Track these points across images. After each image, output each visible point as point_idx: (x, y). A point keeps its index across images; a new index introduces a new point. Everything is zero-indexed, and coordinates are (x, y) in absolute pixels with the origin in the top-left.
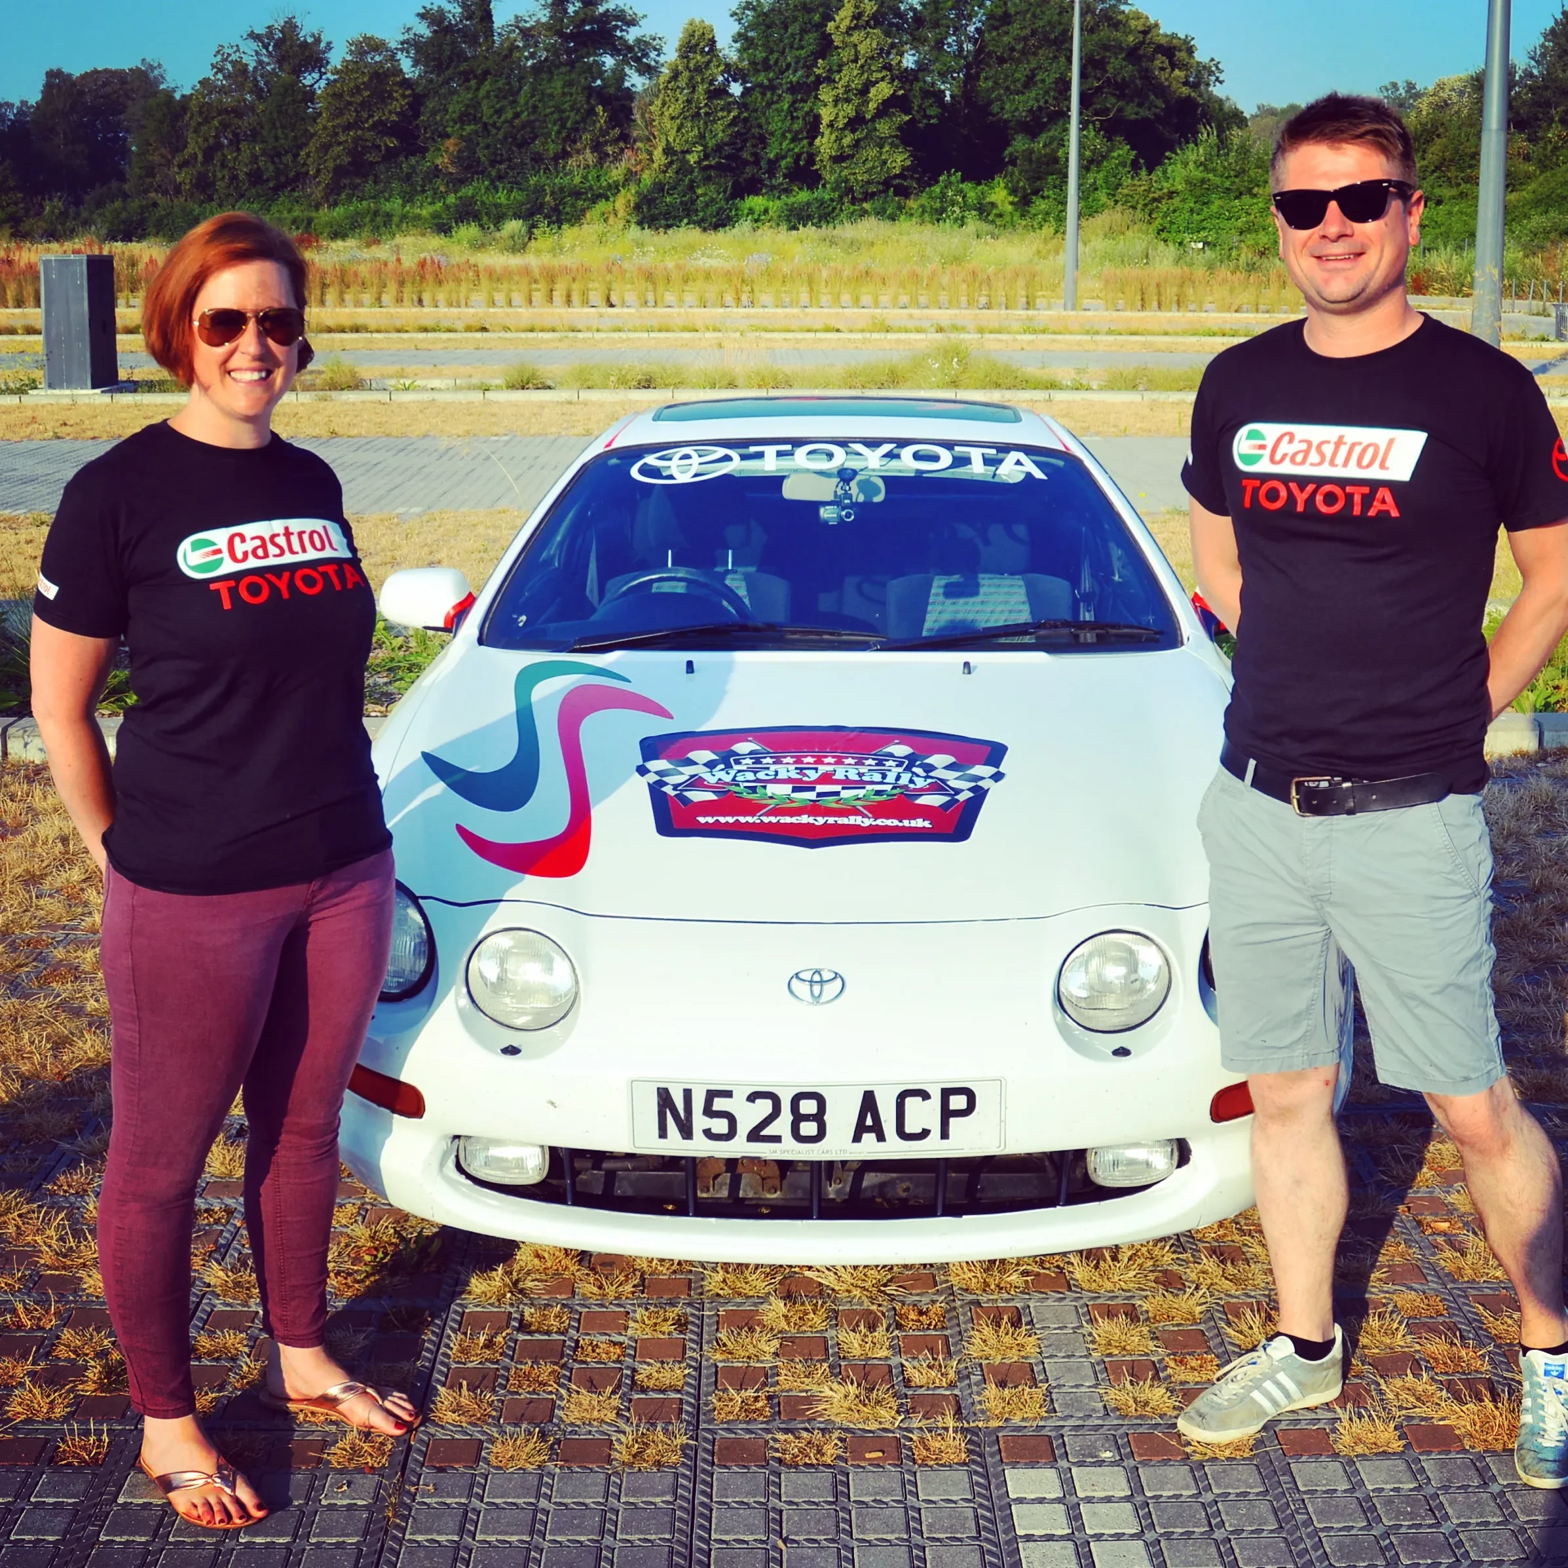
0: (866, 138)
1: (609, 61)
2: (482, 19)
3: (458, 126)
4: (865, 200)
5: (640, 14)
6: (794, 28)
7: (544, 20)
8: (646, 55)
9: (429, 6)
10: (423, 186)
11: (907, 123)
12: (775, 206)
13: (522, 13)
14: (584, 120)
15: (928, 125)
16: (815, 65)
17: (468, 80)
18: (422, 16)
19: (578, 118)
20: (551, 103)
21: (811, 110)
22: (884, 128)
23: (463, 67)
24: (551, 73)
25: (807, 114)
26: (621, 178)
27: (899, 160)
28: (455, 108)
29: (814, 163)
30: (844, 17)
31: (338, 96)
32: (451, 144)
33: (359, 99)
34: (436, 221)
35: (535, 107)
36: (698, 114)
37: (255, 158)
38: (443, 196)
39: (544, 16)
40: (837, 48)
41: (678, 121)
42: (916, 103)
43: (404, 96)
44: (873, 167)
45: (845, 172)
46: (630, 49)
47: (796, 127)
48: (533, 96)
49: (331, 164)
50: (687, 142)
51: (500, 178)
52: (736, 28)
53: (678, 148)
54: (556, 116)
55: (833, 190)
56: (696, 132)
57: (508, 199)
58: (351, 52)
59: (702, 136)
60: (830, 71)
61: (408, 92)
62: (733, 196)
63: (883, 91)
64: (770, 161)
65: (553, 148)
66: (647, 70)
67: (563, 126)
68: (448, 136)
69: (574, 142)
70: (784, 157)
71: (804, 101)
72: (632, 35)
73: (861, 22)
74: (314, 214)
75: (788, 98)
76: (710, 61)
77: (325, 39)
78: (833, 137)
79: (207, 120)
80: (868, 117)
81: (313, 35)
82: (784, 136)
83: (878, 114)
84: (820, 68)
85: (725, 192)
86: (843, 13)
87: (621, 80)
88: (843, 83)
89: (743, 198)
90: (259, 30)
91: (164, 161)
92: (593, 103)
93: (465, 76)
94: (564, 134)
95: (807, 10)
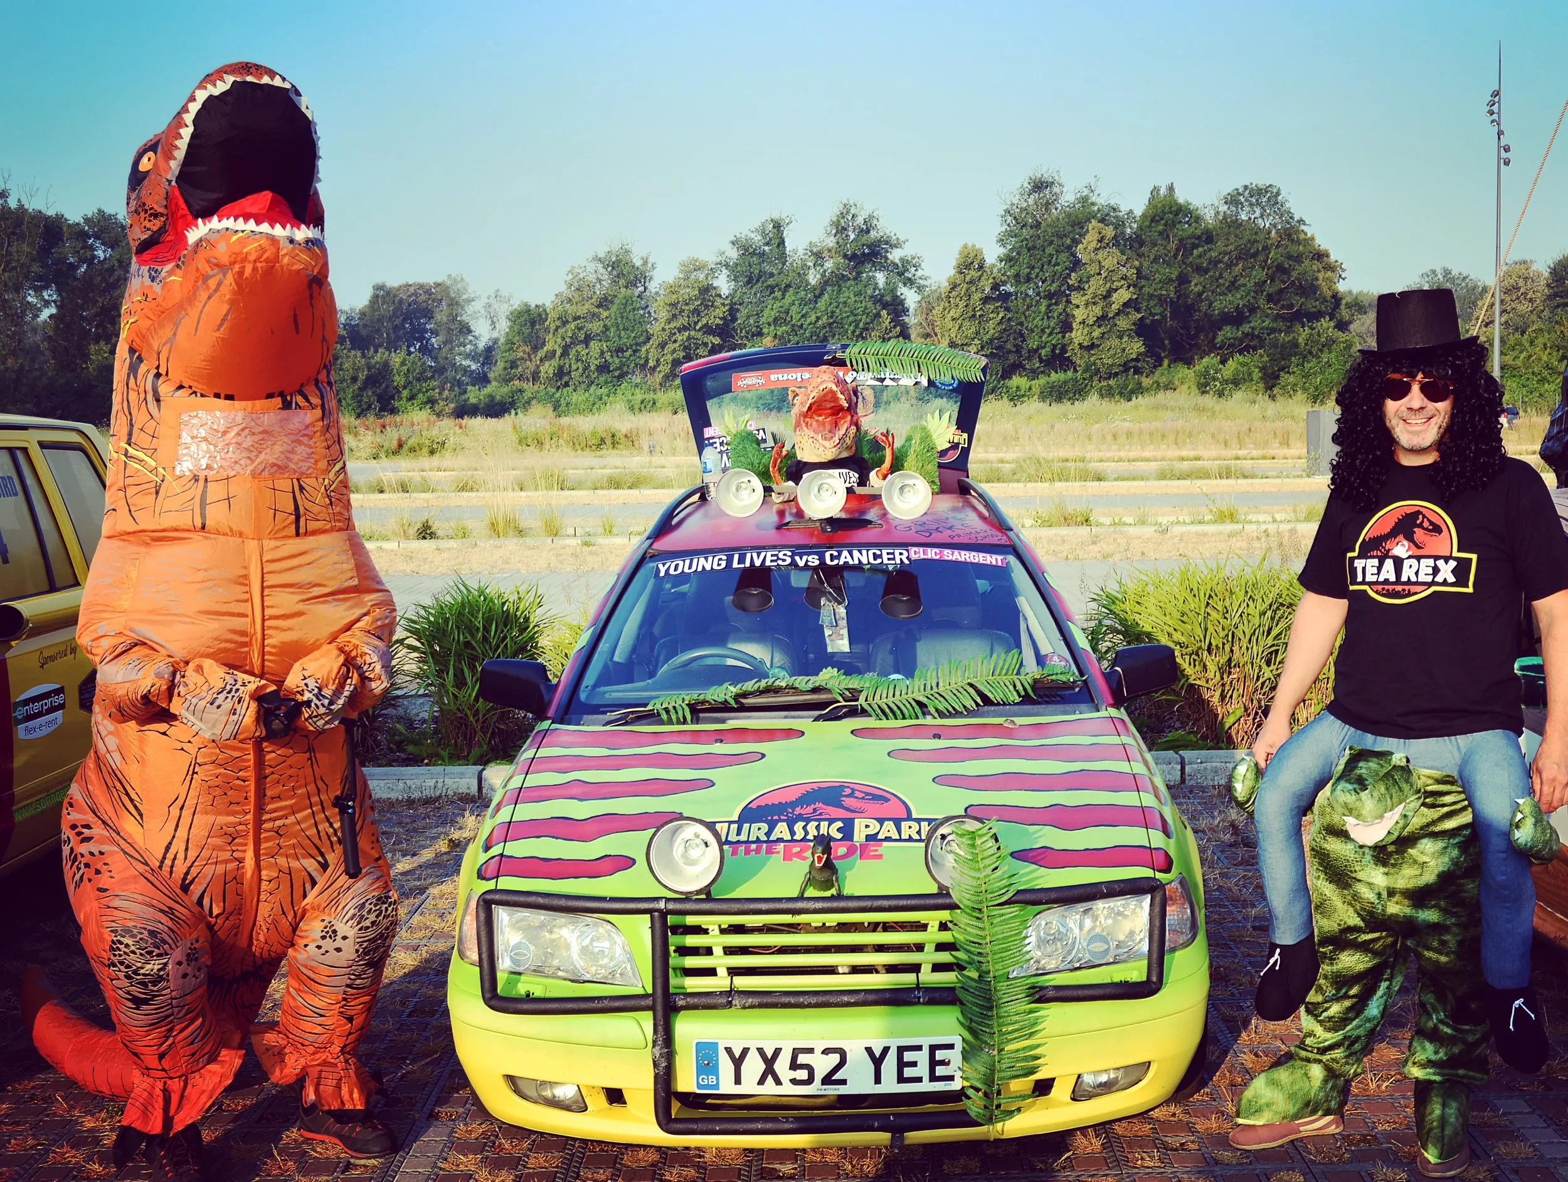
0: (1110, 331)
1: (881, 278)
2: (778, 246)
3: (772, 327)
4: (1109, 378)
5: (902, 239)
6: (1050, 250)
7: (831, 245)
8: (907, 270)
9: (738, 236)
11: (1139, 320)
12: (1037, 384)
13: (813, 240)
14: (872, 322)
15: (1153, 322)
16: (1069, 275)
17: (773, 292)
18: (733, 243)
19: (868, 320)
20: (846, 309)
21: (1064, 311)
22: (1123, 323)
23: (771, 281)
24: (840, 286)
25: (1061, 314)
27: (1136, 347)
28: (768, 314)
29: (1066, 352)
30: (1091, 239)
31: (673, 305)
32: (767, 341)
33: (692, 307)
35: (833, 312)
36: (974, 316)
37: (602, 353)
39: (831, 242)
40: (1085, 264)
41: (959, 322)
42: (1144, 305)
43: (723, 304)
44: (1116, 354)
45: (1092, 359)
46: (896, 266)
47: (1052, 324)
48: (830, 304)
49: (670, 358)
50: (966, 337)
52: (1002, 251)
53: (960, 342)
54: (851, 319)
55: (1085, 371)
56: (973, 329)
58: (681, 271)
59: (978, 333)
60: (1080, 282)
61: (727, 302)
62: (1003, 377)
63: (1123, 295)
64: (1029, 351)
66: (909, 282)
67: (857, 326)
68: (760, 334)
70: (1044, 348)
71: (1056, 304)
72: (895, 255)
73: (1103, 245)
74: (655, 397)
75: (1045, 303)
76: (981, 275)
77: (651, 260)
78: (1085, 331)
79: (565, 323)
81: (641, 258)
83: (1117, 314)
84: (1073, 280)
85: (997, 374)
86: (1088, 237)
87: (893, 291)
88: (1091, 290)
89: (1010, 378)
90: (602, 255)
91: (526, 356)
92: (879, 308)
93: (772, 289)
94: (857, 333)
95: (1061, 236)
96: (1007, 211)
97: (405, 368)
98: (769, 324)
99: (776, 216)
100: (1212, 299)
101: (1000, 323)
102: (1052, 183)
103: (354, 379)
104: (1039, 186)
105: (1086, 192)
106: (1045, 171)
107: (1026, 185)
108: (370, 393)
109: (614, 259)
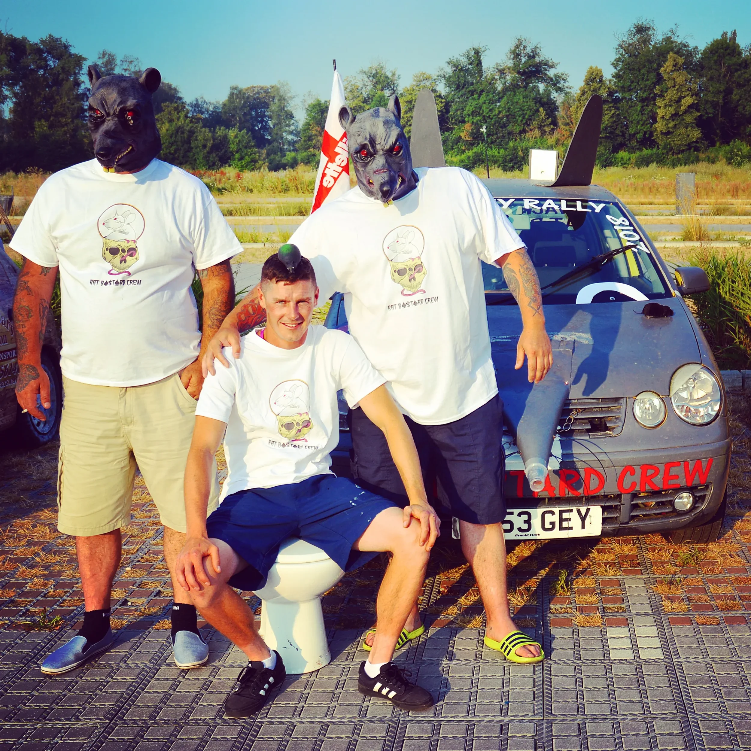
0: (680, 123)
1: (542, 87)
2: (477, 65)
3: (471, 117)
4: (679, 153)
5: (556, 62)
6: (643, 71)
7: (510, 65)
8: (558, 82)
9: (452, 58)
10: (452, 147)
11: (699, 116)
12: (634, 156)
13: (499, 62)
14: (534, 114)
15: (708, 118)
16: (654, 88)
17: (472, 95)
18: (448, 63)
19: (531, 114)
20: (518, 106)
21: (652, 110)
22: (688, 119)
23: (471, 88)
24: (515, 92)
25: (650, 112)
26: (554, 143)
27: (696, 134)
28: (469, 109)
29: (653, 136)
30: (668, 65)
32: (468, 127)
34: (463, 164)
35: (509, 108)
38: (463, 152)
39: (510, 63)
40: (665, 80)
42: (702, 107)
43: (441, 102)
44: (683, 138)
45: (668, 141)
46: (551, 79)
47: (644, 118)
48: (508, 103)
51: (492, 143)
52: (613, 71)
54: (520, 113)
55: (664, 149)
57: (499, 153)
58: (415, 80)
60: (661, 91)
61: (443, 100)
62: (613, 152)
63: (688, 101)
64: (630, 135)
65: (517, 129)
66: (560, 90)
67: (524, 118)
68: (464, 122)
69: (529, 125)
70: (639, 133)
71: (647, 105)
72: (551, 73)
73: (677, 68)
75: (640, 104)
76: (601, 86)
77: (397, 74)
78: (664, 123)
80: (680, 113)
81: (391, 72)
82: (638, 122)
83: (685, 112)
84: (657, 90)
85: (609, 150)
86: (668, 63)
87: (549, 95)
88: (668, 97)
89: (618, 152)
90: (366, 69)
91: (317, 133)
92: (538, 106)
93: (472, 93)
94: (524, 122)
95: (650, 62)
96: (620, 46)
97: (237, 140)
98: (469, 115)
99: (476, 47)
100: (745, 104)
101: (612, 117)
102: (649, 28)
103: (205, 146)
104: (641, 30)
105: (670, 34)
106: (644, 22)
107: (632, 29)
108: (214, 155)
109: (374, 72)
